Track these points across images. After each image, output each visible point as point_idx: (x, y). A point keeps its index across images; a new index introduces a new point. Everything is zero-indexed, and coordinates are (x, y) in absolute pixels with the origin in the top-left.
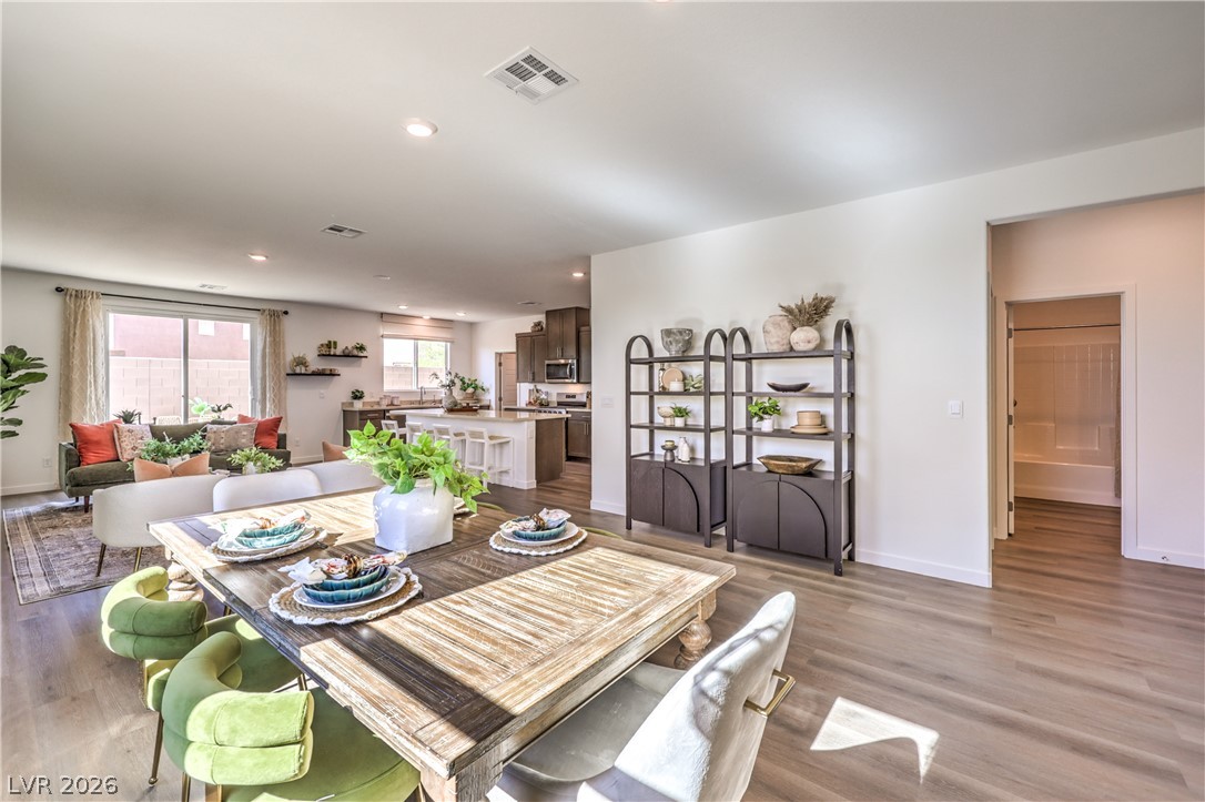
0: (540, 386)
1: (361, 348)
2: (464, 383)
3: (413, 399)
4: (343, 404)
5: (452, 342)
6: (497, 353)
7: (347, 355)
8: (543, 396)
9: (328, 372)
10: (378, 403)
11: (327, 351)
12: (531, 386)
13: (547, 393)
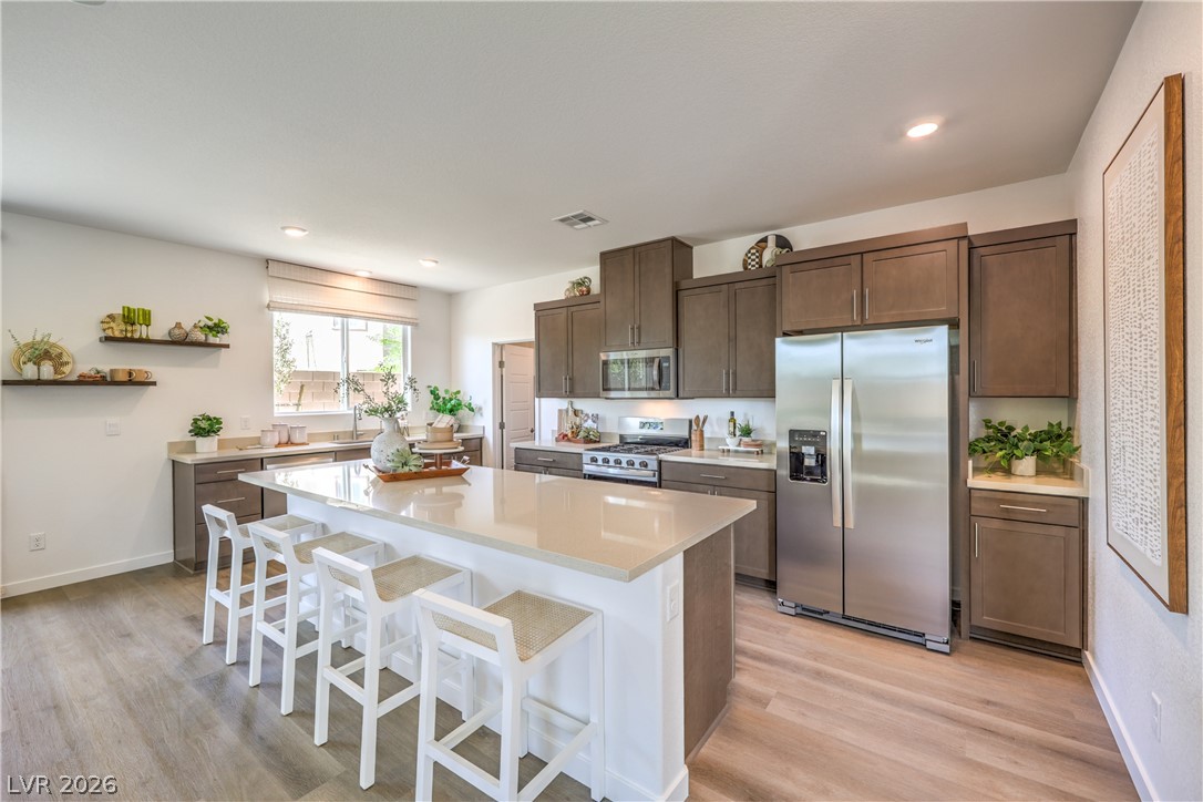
0: (580, 404)
1: (218, 328)
2: (437, 397)
3: (339, 428)
4: (171, 445)
5: (415, 325)
6: (494, 344)
7: (179, 341)
8: (589, 424)
9: (123, 377)
10: (257, 442)
11: (126, 330)
12: (563, 404)
13: (596, 418)
